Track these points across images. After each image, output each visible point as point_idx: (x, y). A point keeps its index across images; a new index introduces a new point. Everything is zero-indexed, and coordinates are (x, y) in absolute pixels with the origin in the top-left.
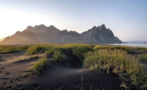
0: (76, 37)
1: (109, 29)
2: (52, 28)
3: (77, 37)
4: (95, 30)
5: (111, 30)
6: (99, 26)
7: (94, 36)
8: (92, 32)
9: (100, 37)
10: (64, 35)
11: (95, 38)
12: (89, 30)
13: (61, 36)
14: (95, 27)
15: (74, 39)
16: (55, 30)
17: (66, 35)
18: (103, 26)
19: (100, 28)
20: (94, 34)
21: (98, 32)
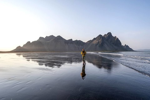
0: (81, 46)
1: (116, 37)
2: (59, 38)
4: (100, 38)
5: (118, 38)
6: (105, 35)
7: (98, 45)
8: (97, 40)
9: (105, 45)
10: (69, 44)
11: (99, 47)
12: (95, 39)
13: (67, 45)
14: (100, 36)
15: (78, 48)
16: (61, 40)
17: (71, 44)
18: (110, 34)
19: (105, 37)
20: (99, 42)
21: (103, 41)
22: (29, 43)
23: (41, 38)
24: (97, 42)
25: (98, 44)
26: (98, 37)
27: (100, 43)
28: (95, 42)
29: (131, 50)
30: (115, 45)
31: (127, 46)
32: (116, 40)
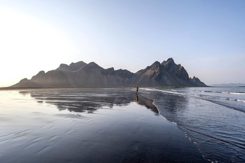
0: (127, 79)
1: (180, 65)
2: (93, 66)
3: (129, 78)
4: (157, 66)
5: (183, 67)
6: (164, 62)
8: (152, 70)
9: (165, 78)
10: (109, 76)
11: (155, 79)
12: (148, 68)
13: (105, 77)
14: (157, 63)
15: (123, 82)
16: (96, 69)
17: (112, 76)
18: (171, 60)
19: (165, 64)
20: (155, 73)
21: (161, 70)
22: (42, 73)
23: (62, 66)
24: (153, 72)
25: (153, 76)
26: (153, 64)
27: (157, 74)
28: (149, 73)
29: (202, 85)
30: (180, 77)
31: (197, 79)
32: (180, 69)
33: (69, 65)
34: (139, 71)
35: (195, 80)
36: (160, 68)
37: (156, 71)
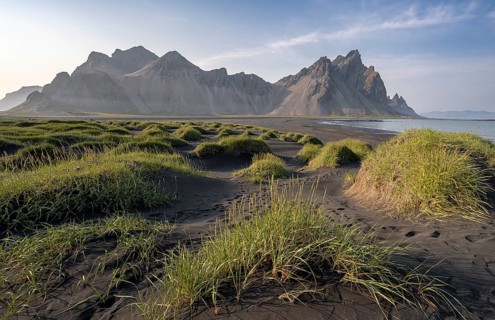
0: (257, 97)
1: (372, 68)
2: (176, 61)
3: (262, 94)
4: (324, 69)
5: (378, 74)
6: (340, 58)
7: (317, 94)
8: (313, 78)
9: (339, 96)
10: (216, 88)
11: (319, 100)
12: (305, 72)
13: (208, 89)
14: (324, 60)
15: (250, 104)
16: (185, 70)
17: (224, 89)
18: (355, 56)
19: (340, 65)
20: (318, 85)
21: (331, 80)
23: (95, 56)
24: (314, 82)
25: (315, 92)
26: (316, 63)
27: (323, 88)
28: (306, 84)
29: (409, 114)
30: (369, 97)
32: (371, 77)
33: (110, 56)
34: (283, 80)
35: (396, 103)
36: (329, 75)
37: (322, 80)
